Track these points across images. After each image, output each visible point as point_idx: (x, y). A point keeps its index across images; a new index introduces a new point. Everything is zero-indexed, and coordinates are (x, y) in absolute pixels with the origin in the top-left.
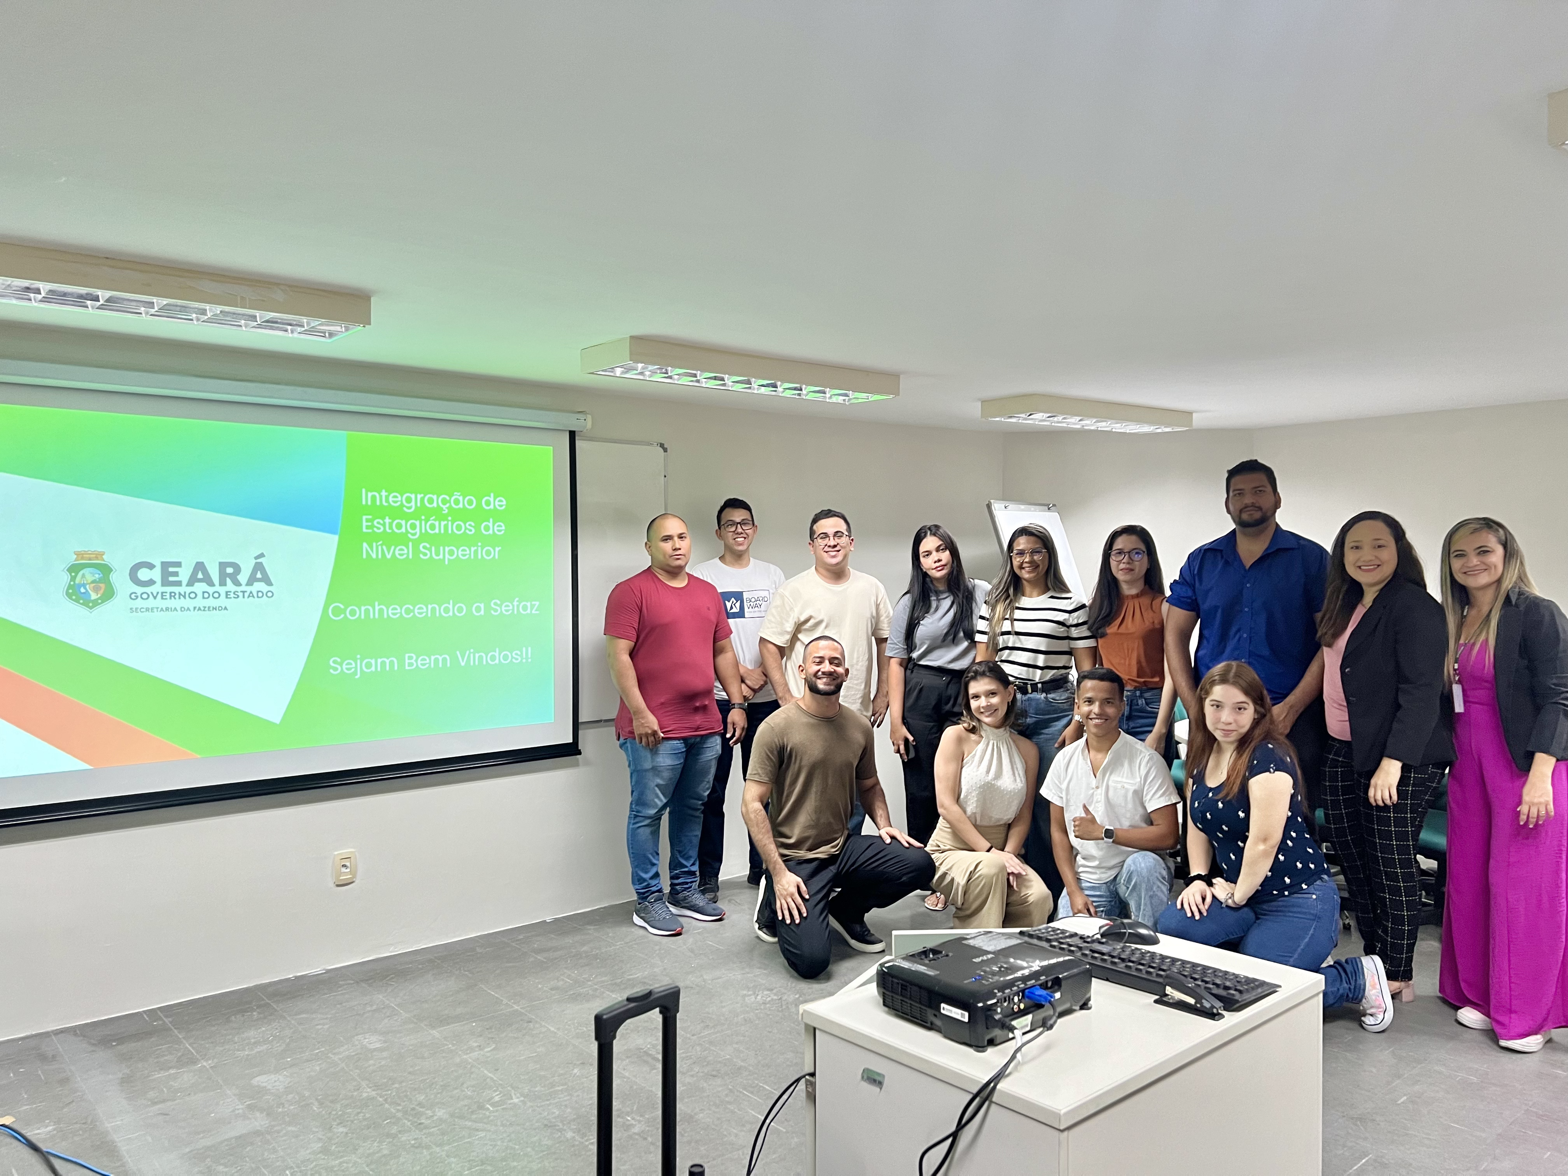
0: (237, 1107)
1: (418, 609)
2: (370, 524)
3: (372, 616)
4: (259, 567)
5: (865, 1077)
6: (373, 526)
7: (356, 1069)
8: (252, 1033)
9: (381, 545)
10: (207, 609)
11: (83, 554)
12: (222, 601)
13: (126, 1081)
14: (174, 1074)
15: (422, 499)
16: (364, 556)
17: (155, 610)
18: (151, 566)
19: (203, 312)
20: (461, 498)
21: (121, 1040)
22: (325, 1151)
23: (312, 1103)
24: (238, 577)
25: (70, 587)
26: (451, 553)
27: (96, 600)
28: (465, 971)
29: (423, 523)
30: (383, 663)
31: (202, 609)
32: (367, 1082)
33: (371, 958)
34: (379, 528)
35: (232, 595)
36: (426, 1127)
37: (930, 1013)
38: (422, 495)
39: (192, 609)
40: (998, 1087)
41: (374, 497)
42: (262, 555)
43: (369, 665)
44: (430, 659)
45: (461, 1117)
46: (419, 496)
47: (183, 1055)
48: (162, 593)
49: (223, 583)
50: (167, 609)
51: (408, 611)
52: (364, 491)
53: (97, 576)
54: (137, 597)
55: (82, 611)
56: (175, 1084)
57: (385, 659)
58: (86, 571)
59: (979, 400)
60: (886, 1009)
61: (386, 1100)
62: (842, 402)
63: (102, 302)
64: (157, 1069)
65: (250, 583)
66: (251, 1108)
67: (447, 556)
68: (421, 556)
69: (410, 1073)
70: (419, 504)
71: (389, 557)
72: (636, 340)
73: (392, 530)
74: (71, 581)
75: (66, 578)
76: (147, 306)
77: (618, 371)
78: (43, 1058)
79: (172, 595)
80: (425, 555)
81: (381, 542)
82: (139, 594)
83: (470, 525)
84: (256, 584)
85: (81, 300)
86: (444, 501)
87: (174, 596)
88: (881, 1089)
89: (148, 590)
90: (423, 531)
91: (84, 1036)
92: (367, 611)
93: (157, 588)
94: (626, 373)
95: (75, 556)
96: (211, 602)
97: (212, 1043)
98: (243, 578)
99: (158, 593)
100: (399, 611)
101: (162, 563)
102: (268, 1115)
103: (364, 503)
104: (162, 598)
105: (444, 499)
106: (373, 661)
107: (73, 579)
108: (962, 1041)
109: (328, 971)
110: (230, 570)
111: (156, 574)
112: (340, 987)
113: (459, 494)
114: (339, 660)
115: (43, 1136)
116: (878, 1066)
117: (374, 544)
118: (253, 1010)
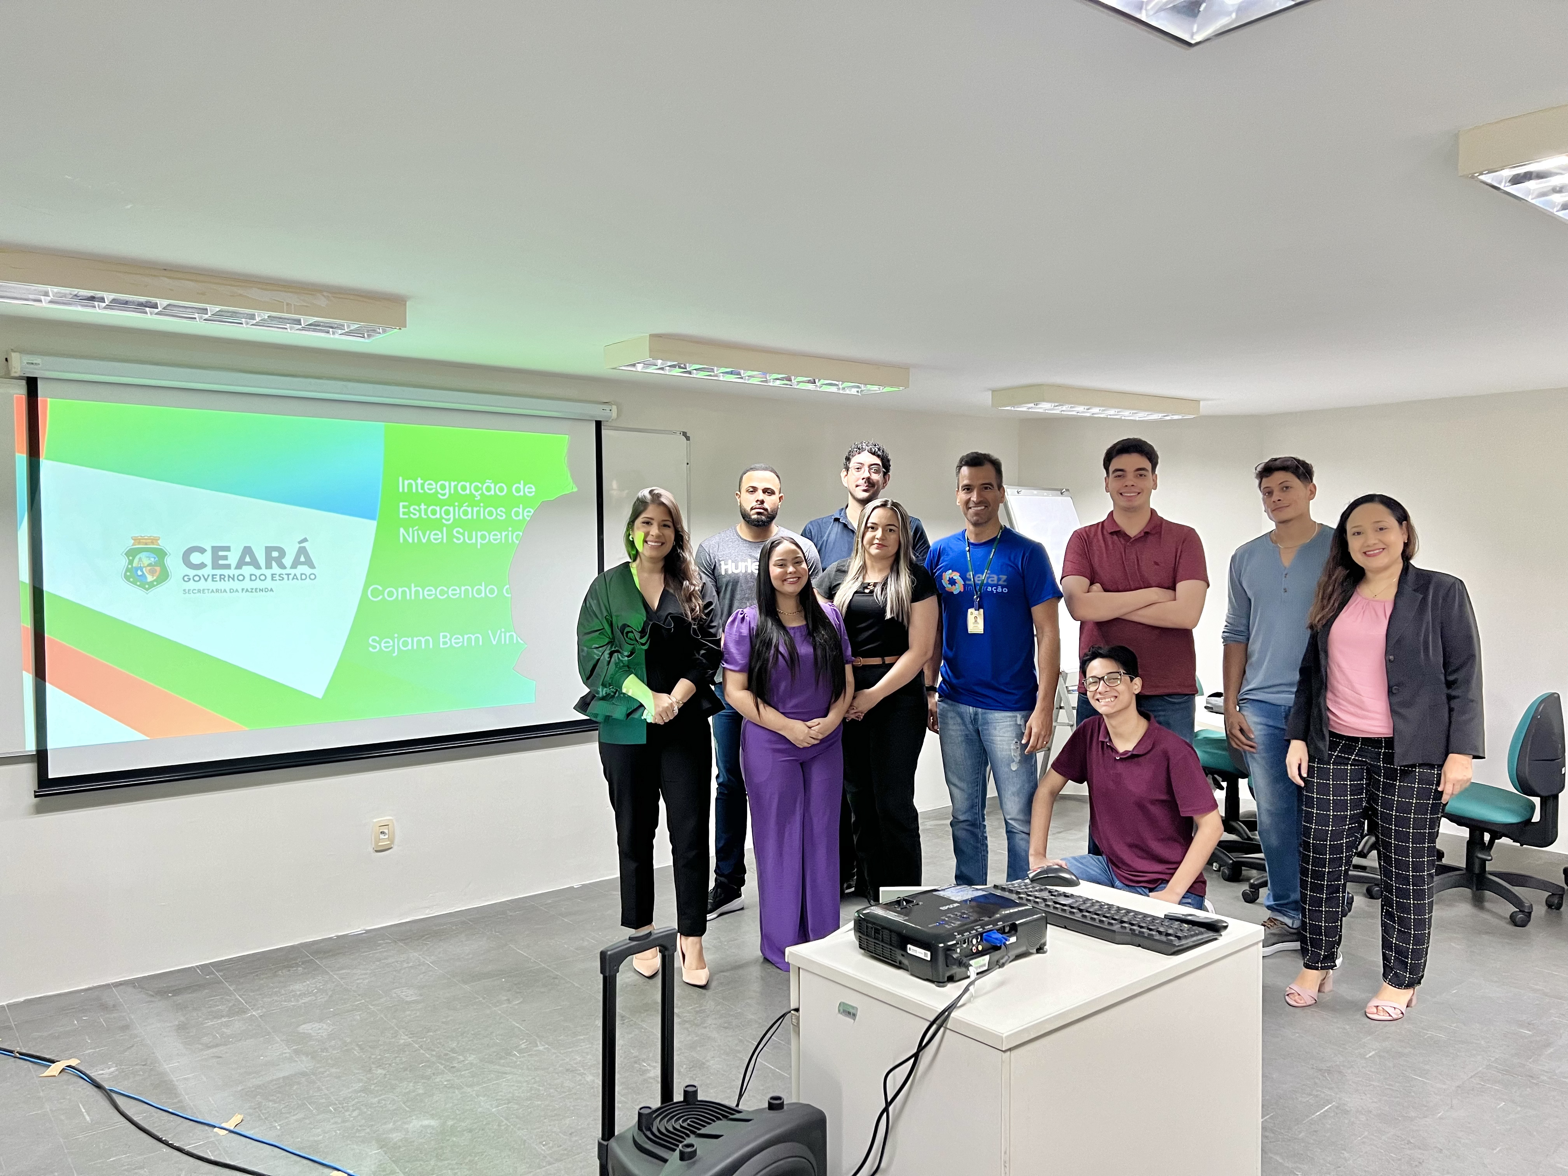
0: (284, 1051)
1: (452, 590)
2: (406, 510)
3: (408, 598)
4: (302, 551)
5: (842, 1010)
6: (409, 512)
7: (394, 1018)
8: (298, 987)
9: (417, 530)
10: (254, 590)
11: (140, 539)
12: (268, 583)
13: (182, 1028)
14: (225, 1022)
15: (456, 487)
16: (401, 541)
17: (206, 591)
18: (202, 551)
19: (252, 317)
20: (492, 486)
21: (177, 992)
22: (364, 1090)
23: (353, 1048)
24: (283, 561)
25: (127, 570)
26: (483, 537)
27: (152, 582)
28: (496, 932)
29: (457, 508)
30: (419, 642)
31: (250, 590)
32: (404, 1030)
33: (407, 920)
34: (415, 514)
35: (277, 577)
36: (459, 1070)
37: (898, 953)
38: (456, 483)
39: (240, 591)
40: (952, 1015)
41: (410, 485)
42: (305, 540)
43: (405, 644)
44: (463, 639)
45: (491, 1062)
46: (453, 484)
47: (234, 1005)
48: (213, 575)
49: (269, 566)
50: (217, 591)
51: (442, 593)
52: (401, 479)
53: (153, 559)
54: (189, 579)
55: (140, 592)
56: (228, 1031)
57: (421, 638)
58: (143, 555)
59: (990, 389)
60: (863, 951)
61: (421, 1047)
62: (856, 393)
63: (160, 309)
64: (210, 1017)
65: (294, 566)
66: (296, 1052)
67: (479, 540)
68: (455, 540)
69: (443, 1023)
70: (452, 492)
71: (424, 541)
72: (655, 337)
73: (427, 515)
74: (129, 564)
75: (124, 562)
76: (199, 312)
77: (639, 367)
78: (104, 1007)
79: (222, 577)
80: (459, 539)
81: (417, 527)
82: (191, 577)
83: (501, 511)
84: (299, 567)
85: (142, 306)
86: (477, 489)
87: (224, 579)
88: (854, 1020)
89: (200, 572)
90: (457, 517)
91: (143, 988)
92: (404, 592)
93: (208, 571)
94: (647, 368)
95: (133, 541)
96: (258, 584)
97: (260, 994)
98: (288, 561)
99: (209, 576)
100: (434, 592)
101: (213, 547)
102: (312, 1058)
103: (401, 490)
104: (213, 581)
105: (476, 487)
106: (410, 640)
107: (131, 562)
108: (925, 978)
109: (367, 931)
110: (275, 554)
111: (207, 558)
112: (379, 946)
113: (490, 481)
114: (378, 639)
115: (107, 1076)
116: (852, 1000)
117: (411, 530)
118: (297, 965)
